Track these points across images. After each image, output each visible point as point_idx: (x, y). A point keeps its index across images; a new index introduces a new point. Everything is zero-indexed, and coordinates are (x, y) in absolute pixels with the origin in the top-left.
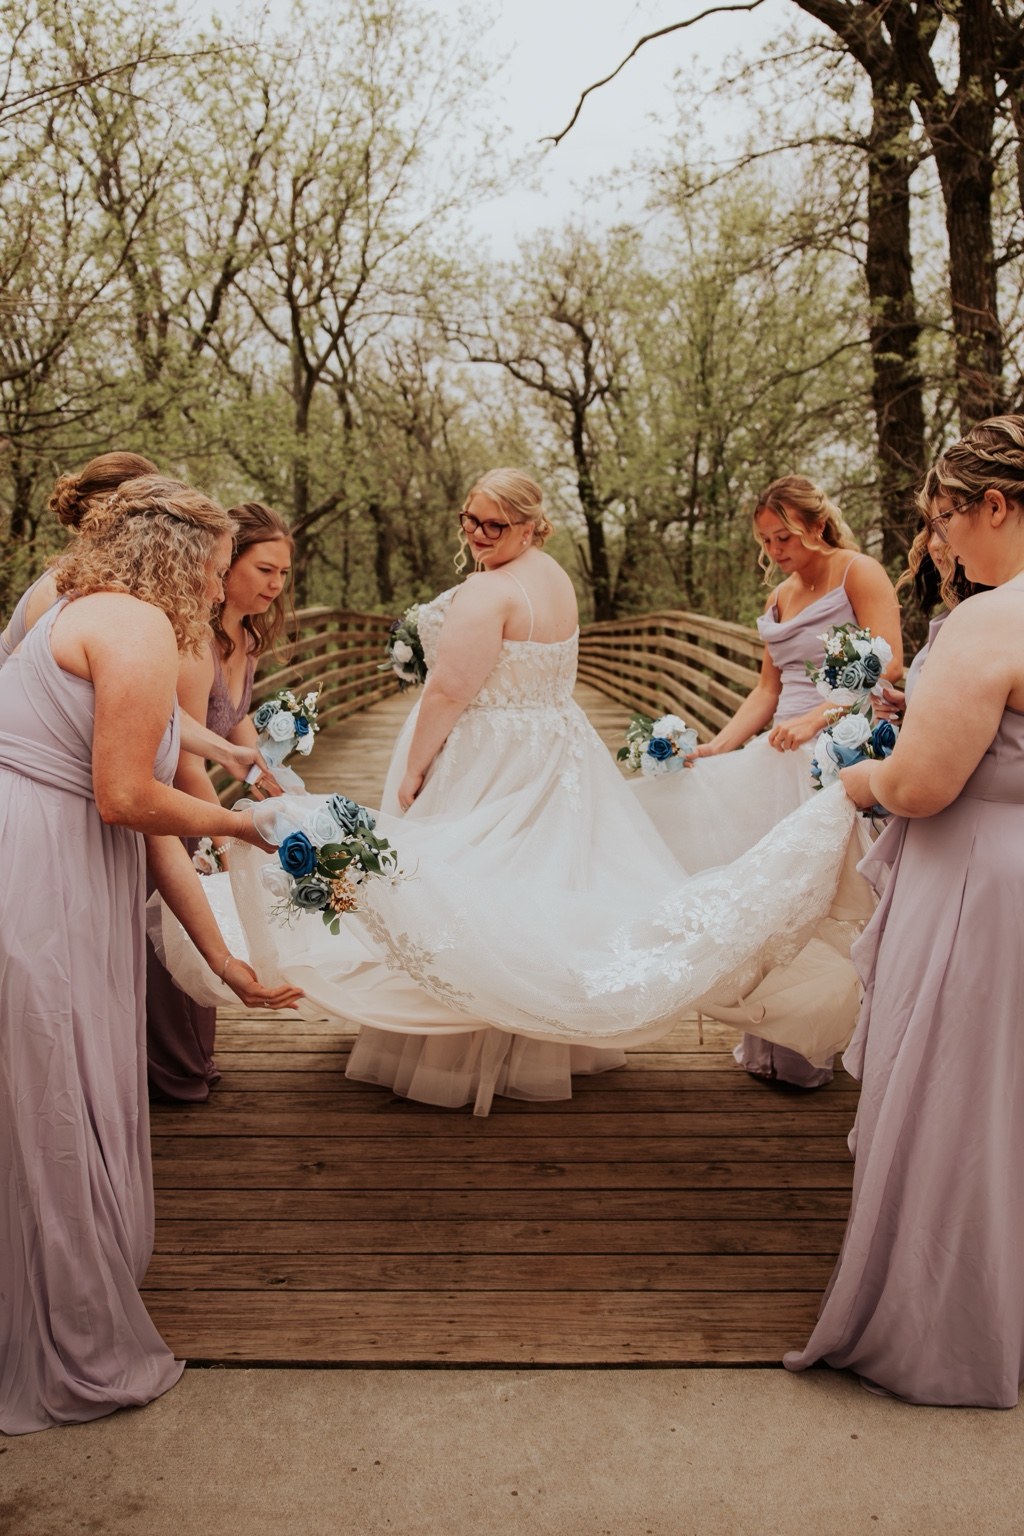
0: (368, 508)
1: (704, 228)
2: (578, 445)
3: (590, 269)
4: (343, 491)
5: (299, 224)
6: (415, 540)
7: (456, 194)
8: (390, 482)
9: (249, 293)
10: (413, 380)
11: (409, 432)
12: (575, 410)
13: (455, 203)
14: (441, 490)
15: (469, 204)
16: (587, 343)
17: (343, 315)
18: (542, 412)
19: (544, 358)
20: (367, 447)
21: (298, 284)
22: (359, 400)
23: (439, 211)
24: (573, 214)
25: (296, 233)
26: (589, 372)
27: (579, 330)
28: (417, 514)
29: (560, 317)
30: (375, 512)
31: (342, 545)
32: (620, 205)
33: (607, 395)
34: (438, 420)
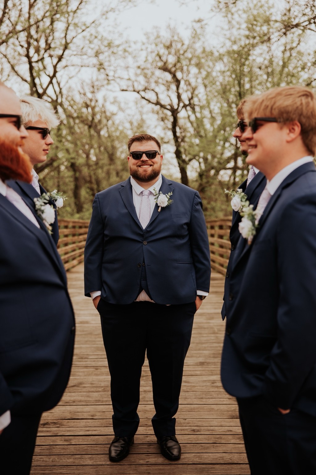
0: (69, 164)
1: (238, 23)
2: (174, 133)
3: (179, 46)
4: (56, 156)
5: (32, 21)
6: (93, 180)
7: (113, 6)
8: (81, 152)
9: (8, 56)
10: (91, 100)
11: (90, 127)
12: (173, 115)
13: (113, 10)
14: (106, 155)
15: (119, 11)
16: (178, 82)
17: (55, 67)
18: (156, 116)
19: (157, 90)
20: (69, 134)
21: (32, 51)
22: (65, 110)
23: (105, 14)
24: (170, 18)
25: (30, 26)
26: (179, 97)
27: (174, 76)
28: (94, 167)
29: (165, 69)
30: (73, 167)
31: (56, 184)
32: (198, 8)
33: (188, 108)
34: (104, 121)
